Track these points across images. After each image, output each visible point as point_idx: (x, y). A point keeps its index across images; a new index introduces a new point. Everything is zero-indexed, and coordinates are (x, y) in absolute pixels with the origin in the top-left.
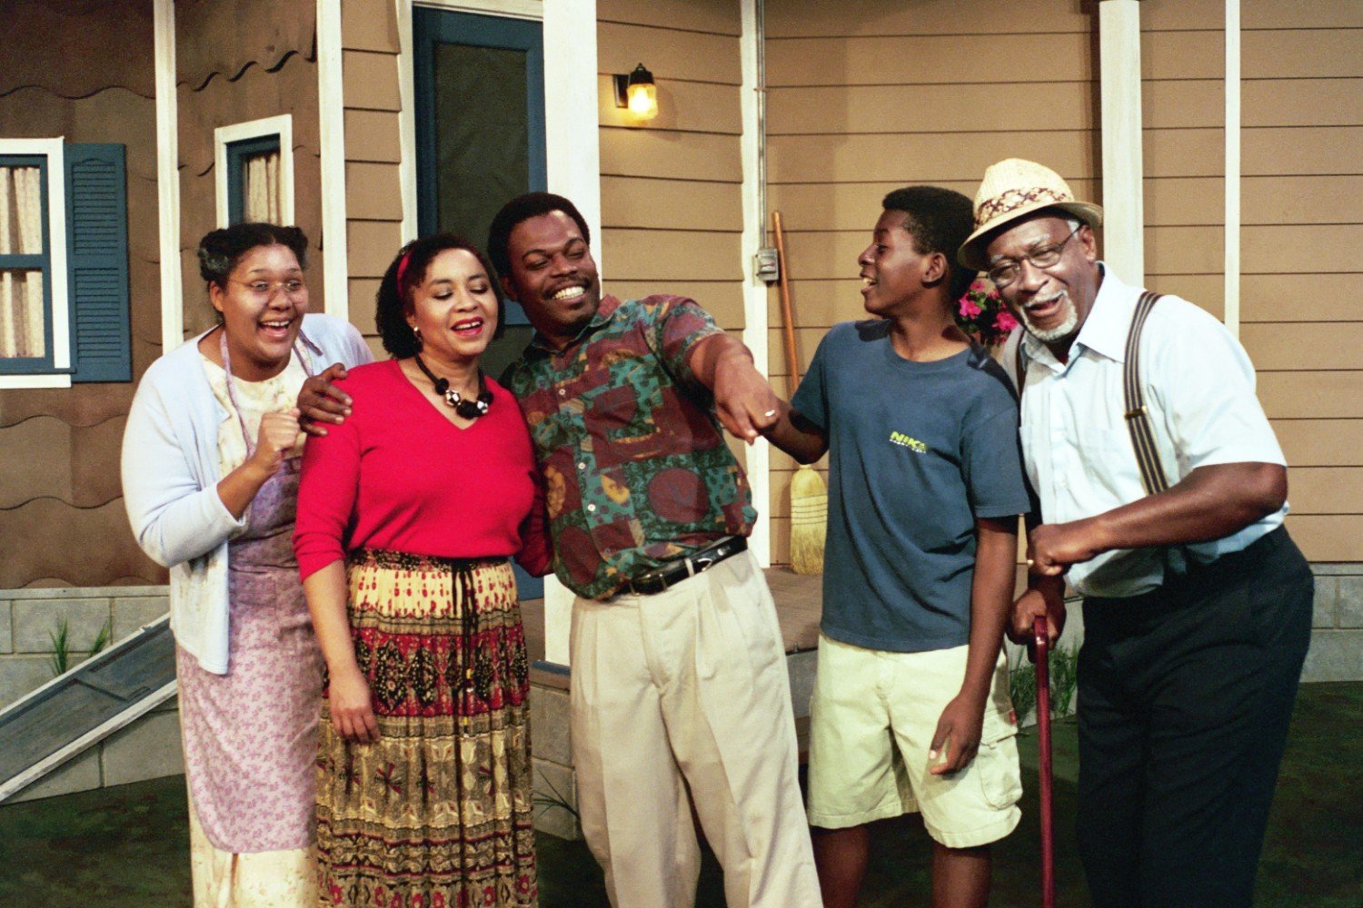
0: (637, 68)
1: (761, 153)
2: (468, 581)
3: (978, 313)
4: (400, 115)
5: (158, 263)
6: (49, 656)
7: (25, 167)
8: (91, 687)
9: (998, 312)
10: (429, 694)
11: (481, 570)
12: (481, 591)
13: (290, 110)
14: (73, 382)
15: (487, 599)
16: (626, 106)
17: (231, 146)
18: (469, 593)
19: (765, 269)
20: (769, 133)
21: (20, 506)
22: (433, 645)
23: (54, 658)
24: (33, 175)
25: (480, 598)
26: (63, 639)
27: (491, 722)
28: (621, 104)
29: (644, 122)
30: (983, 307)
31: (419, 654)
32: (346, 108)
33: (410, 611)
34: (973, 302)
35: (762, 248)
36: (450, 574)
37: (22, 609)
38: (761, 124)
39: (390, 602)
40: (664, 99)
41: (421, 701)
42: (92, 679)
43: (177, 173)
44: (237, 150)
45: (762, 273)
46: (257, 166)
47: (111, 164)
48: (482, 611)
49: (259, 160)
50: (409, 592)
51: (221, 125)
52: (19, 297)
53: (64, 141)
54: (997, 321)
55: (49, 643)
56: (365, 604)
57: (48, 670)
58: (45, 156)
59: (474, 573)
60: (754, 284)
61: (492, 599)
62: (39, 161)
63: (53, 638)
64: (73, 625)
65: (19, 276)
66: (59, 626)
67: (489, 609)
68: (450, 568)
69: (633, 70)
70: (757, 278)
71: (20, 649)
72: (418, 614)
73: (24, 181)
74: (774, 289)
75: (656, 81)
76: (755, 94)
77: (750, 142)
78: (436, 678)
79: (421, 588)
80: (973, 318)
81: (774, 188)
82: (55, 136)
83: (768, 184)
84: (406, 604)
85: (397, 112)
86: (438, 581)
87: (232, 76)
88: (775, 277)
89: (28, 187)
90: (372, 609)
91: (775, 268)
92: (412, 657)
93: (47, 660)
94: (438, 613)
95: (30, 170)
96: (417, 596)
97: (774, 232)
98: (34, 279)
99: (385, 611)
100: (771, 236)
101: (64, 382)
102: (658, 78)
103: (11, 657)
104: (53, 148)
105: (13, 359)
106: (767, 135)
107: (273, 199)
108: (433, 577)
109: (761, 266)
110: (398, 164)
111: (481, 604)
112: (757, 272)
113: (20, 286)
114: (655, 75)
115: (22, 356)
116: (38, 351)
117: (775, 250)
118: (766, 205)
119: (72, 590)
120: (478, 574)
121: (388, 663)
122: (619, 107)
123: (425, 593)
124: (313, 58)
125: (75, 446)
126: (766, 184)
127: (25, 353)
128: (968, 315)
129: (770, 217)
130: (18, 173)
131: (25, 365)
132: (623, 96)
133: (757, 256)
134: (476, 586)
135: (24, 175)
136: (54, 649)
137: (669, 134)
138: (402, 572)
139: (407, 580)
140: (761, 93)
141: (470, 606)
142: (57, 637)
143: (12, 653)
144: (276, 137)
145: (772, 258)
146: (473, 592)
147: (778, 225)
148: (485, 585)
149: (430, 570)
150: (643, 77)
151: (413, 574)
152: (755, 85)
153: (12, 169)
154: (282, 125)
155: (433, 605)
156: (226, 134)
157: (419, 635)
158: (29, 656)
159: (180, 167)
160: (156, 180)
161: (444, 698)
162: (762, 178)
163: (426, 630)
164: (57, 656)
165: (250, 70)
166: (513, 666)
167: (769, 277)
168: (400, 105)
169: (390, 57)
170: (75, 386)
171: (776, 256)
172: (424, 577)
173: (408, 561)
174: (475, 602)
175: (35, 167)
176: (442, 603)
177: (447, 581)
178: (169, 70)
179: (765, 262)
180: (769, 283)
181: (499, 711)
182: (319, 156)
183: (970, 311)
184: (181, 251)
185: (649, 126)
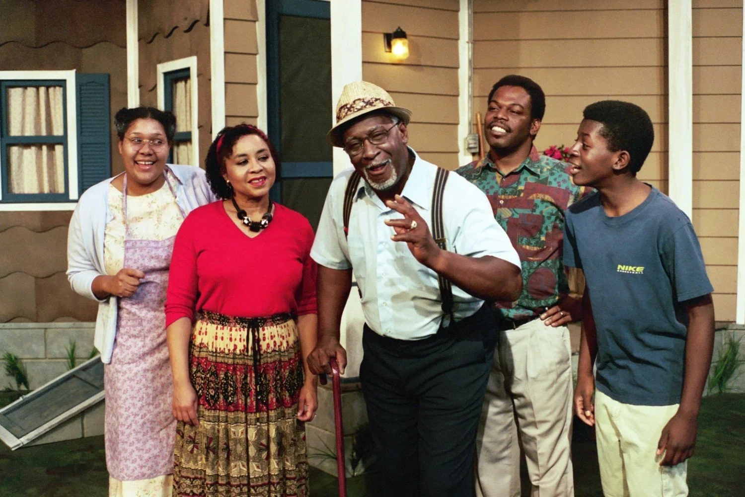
0: (397, 30)
1: (470, 79)
2: (256, 334)
4: (258, 56)
6: (65, 360)
7: (54, 87)
8: (81, 379)
10: (230, 399)
11: (266, 328)
12: (264, 339)
13: (196, 54)
15: (268, 345)
16: (390, 52)
17: (166, 74)
18: (256, 341)
19: (471, 146)
20: (475, 67)
21: (50, 276)
22: (235, 370)
23: (68, 362)
24: (59, 90)
25: (264, 345)
26: (73, 351)
27: (268, 417)
28: (388, 50)
29: (402, 60)
31: (226, 374)
32: (225, 53)
33: (222, 349)
35: (470, 133)
36: (246, 329)
37: (51, 334)
38: (470, 62)
39: (213, 343)
40: (413, 48)
41: (226, 402)
42: (83, 375)
43: (138, 90)
44: (168, 77)
45: (470, 148)
46: (181, 86)
47: (102, 85)
48: (265, 352)
49: (181, 82)
50: (222, 338)
51: (160, 62)
52: (51, 159)
53: (76, 72)
55: (65, 352)
56: (201, 344)
57: (64, 368)
58: (65, 81)
59: (261, 329)
60: (465, 155)
61: (272, 345)
62: (62, 83)
63: (67, 350)
64: (79, 344)
65: (51, 147)
66: (71, 344)
67: (269, 351)
68: (247, 325)
69: (395, 30)
70: (467, 151)
71: (49, 356)
72: (227, 351)
73: (55, 96)
75: (409, 37)
76: (467, 44)
77: (464, 72)
78: (236, 389)
79: (229, 337)
81: (477, 99)
82: (71, 69)
83: (474, 97)
84: (221, 345)
85: (256, 54)
86: (239, 333)
87: (166, 34)
88: (477, 150)
89: (57, 97)
90: (205, 347)
91: (477, 145)
92: (222, 376)
93: (63, 362)
94: (238, 352)
95: (57, 88)
96: (227, 341)
97: (477, 125)
98: (59, 149)
99: (210, 349)
100: (475, 126)
102: (409, 35)
103: (44, 361)
104: (69, 76)
105: (48, 194)
106: (474, 69)
107: (188, 105)
108: (236, 330)
109: (469, 144)
110: (256, 84)
111: (264, 347)
112: (467, 147)
113: (52, 153)
114: (408, 33)
115: (53, 192)
116: (61, 190)
117: (477, 135)
118: (472, 108)
119: (78, 324)
120: (263, 330)
121: (210, 379)
122: (386, 52)
123: (231, 340)
124: (208, 24)
126: (472, 97)
127: (55, 190)
129: (475, 117)
130: (51, 90)
131: (53, 197)
132: (389, 45)
133: (467, 138)
134: (261, 337)
135: (54, 91)
136: (68, 357)
137: (418, 67)
138: (220, 326)
139: (222, 331)
140: (470, 45)
141: (257, 349)
142: (69, 349)
143: (45, 358)
144: (188, 69)
145: (474, 139)
146: (259, 340)
147: (479, 120)
148: (268, 335)
149: (235, 326)
150: (400, 34)
151: (225, 328)
152: (467, 39)
153: (48, 88)
154: (191, 62)
155: (235, 346)
156: (164, 68)
157: (227, 364)
158: (54, 360)
159: (140, 87)
160: (126, 94)
161: (240, 402)
162: (470, 93)
163: (230, 361)
164: (69, 360)
165: (176, 31)
166: (285, 383)
167: (473, 151)
168: (258, 51)
169: (252, 23)
171: (477, 138)
172: (231, 330)
173: (223, 320)
174: (259, 346)
175: (60, 86)
176: (241, 346)
177: (244, 333)
178: (134, 32)
179: (471, 142)
180: (473, 154)
181: (273, 411)
182: (210, 80)
185: (404, 63)
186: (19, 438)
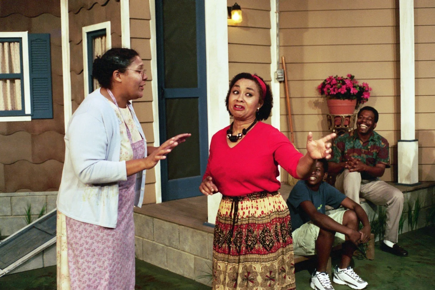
0: (235, 5)
1: (278, 35)
3: (357, 92)
4: (150, 21)
5: (62, 76)
6: (24, 216)
7: (14, 42)
8: (39, 229)
9: (364, 92)
13: (110, 20)
14: (32, 119)
16: (231, 18)
17: (88, 33)
19: (279, 77)
20: (280, 28)
21: (14, 163)
23: (26, 217)
24: (17, 45)
26: (29, 211)
28: (229, 17)
29: (237, 24)
30: (359, 90)
32: (130, 19)
34: (355, 88)
35: (278, 69)
37: (14, 200)
38: (277, 25)
40: (244, 15)
42: (40, 226)
43: (69, 44)
44: (90, 35)
45: (278, 78)
46: (98, 41)
47: (45, 41)
49: (99, 38)
51: (84, 26)
52: (12, 88)
53: (28, 33)
54: (363, 95)
55: (24, 212)
57: (24, 222)
58: (21, 38)
60: (275, 82)
62: (19, 40)
63: (26, 210)
64: (33, 205)
65: (13, 81)
66: (28, 206)
69: (233, 5)
70: (276, 80)
71: (14, 214)
73: (14, 47)
74: (282, 84)
75: (242, 9)
76: (275, 14)
77: (274, 31)
80: (355, 94)
81: (282, 48)
82: (25, 31)
83: (280, 46)
87: (89, 8)
88: (283, 80)
89: (15, 49)
91: (283, 76)
93: (24, 218)
95: (16, 43)
97: (282, 63)
98: (18, 82)
100: (281, 65)
101: (29, 119)
102: (242, 8)
103: (11, 217)
104: (24, 35)
105: (11, 111)
106: (280, 29)
109: (278, 76)
110: (150, 39)
112: (276, 77)
113: (13, 85)
115: (14, 110)
116: (19, 108)
117: (283, 70)
118: (279, 54)
119: (32, 193)
122: (228, 19)
124: (119, 0)
125: (33, 142)
126: (279, 46)
127: (15, 108)
128: (354, 93)
129: (281, 59)
130: (12, 44)
131: (14, 113)
132: (230, 15)
133: (276, 72)
135: (14, 45)
136: (26, 214)
137: (246, 28)
140: (277, 14)
142: (27, 210)
143: (11, 215)
144: (105, 30)
145: (281, 73)
147: (284, 60)
150: (237, 7)
152: (275, 11)
153: (10, 43)
154: (107, 25)
156: (86, 29)
158: (17, 217)
159: (70, 42)
160: (61, 46)
162: (278, 44)
164: (27, 216)
165: (95, 5)
167: (281, 80)
168: (150, 18)
170: (33, 120)
171: (283, 72)
175: (18, 42)
178: (66, 7)
179: (279, 74)
180: (280, 82)
182: (121, 36)
183: (354, 91)
184: (71, 71)
185: (239, 25)
186: (2, 269)
